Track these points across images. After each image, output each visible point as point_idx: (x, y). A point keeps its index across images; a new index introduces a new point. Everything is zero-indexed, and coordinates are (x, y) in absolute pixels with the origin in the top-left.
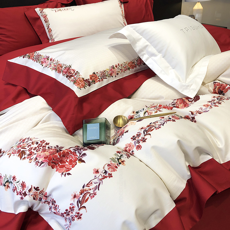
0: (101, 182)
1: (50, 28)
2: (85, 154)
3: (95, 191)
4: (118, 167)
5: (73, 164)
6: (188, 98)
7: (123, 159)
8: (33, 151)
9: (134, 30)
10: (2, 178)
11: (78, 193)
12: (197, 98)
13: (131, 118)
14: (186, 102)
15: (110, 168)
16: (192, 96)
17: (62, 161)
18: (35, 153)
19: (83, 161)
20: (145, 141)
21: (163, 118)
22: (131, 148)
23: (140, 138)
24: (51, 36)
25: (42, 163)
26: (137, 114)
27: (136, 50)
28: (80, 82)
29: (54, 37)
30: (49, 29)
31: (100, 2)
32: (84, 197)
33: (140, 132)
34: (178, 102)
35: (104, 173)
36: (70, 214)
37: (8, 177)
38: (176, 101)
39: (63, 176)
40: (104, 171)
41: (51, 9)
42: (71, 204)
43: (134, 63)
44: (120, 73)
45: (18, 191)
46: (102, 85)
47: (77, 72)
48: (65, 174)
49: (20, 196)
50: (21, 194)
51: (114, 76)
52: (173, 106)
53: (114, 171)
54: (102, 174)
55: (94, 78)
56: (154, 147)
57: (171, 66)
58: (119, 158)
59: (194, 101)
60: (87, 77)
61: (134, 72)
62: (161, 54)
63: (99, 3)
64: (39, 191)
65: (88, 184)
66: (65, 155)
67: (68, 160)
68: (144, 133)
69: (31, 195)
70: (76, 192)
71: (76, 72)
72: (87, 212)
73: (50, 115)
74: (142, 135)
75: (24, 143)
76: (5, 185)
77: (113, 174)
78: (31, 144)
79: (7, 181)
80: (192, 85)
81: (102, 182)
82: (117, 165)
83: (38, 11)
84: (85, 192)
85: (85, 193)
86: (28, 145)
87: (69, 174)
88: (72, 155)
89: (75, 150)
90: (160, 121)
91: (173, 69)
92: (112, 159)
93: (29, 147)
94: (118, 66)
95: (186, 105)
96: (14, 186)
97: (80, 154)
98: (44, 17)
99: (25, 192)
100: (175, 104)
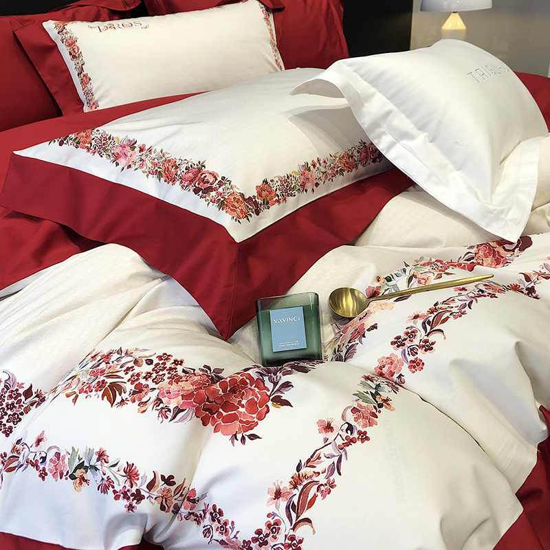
0: (343, 454)
1: (84, 73)
2: (287, 385)
3: (331, 478)
4: (377, 413)
5: (259, 410)
6: (502, 242)
7: (383, 395)
8: (143, 381)
9: (355, 74)
10: (64, 459)
11: (285, 485)
12: (525, 242)
13: (374, 295)
14: (498, 252)
15: (359, 416)
16: (514, 238)
17: (227, 406)
18: (151, 387)
19: (287, 403)
20: (432, 348)
21: (464, 289)
22: (395, 368)
23: (416, 341)
24: (89, 93)
25: (178, 410)
26: (388, 283)
27: (363, 124)
28: (236, 204)
29: (96, 97)
30: (84, 75)
31: (215, 8)
32: (303, 493)
33: (414, 325)
34: (481, 253)
35: (347, 431)
36: (269, 541)
37: (81, 453)
38: (475, 249)
39: (237, 443)
40: (347, 425)
41: (86, 24)
42: (269, 515)
43: (352, 157)
44: (321, 183)
45: (118, 488)
46: (284, 212)
47: (223, 178)
48: (243, 438)
49: (123, 503)
50: (126, 497)
51: (309, 190)
52: (469, 262)
53: (370, 425)
54: (341, 433)
55: (266, 195)
56: (457, 363)
57: (452, 164)
58: (374, 391)
59: (519, 250)
60: (251, 192)
61: (353, 180)
62: (426, 132)
63: (210, 9)
64: (175, 486)
65: (309, 460)
66: (237, 387)
67: (244, 402)
68: (425, 328)
69: (155, 499)
70: (281, 482)
71: (219, 179)
72: (314, 532)
73: (159, 291)
74: (421, 335)
75: (111, 363)
76: (73, 477)
77: (370, 431)
78: (131, 364)
79: (81, 466)
81: (346, 453)
82: (374, 411)
83: (50, 29)
84: (306, 482)
85: (304, 484)
86: (125, 368)
87: (253, 437)
88: (253, 388)
89: (262, 375)
90: (460, 298)
91: (458, 170)
92: (359, 395)
93: (130, 373)
94: (318, 165)
95: (499, 261)
96: (105, 477)
97: (275, 384)
98: (69, 45)
99: (137, 490)
100: (473, 258)
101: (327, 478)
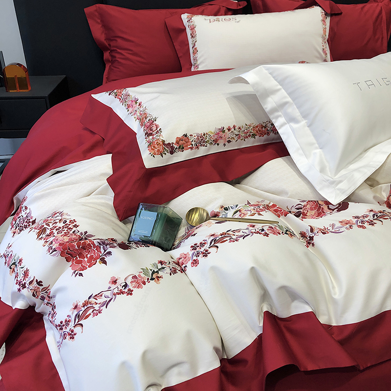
2: (110, 253)
3: (101, 308)
4: (147, 283)
5: (92, 262)
6: (328, 203)
7: (161, 274)
8: (54, 231)
10: (12, 258)
12: (343, 206)
13: (216, 215)
14: (323, 209)
15: (135, 281)
16: (335, 201)
17: (81, 255)
18: (55, 235)
19: (105, 263)
20: (207, 256)
21: (254, 226)
22: (186, 261)
23: (202, 249)
24: (195, 59)
25: (54, 250)
26: (225, 211)
28: (156, 146)
29: (198, 62)
30: (195, 48)
32: (86, 311)
33: (207, 240)
34: (308, 206)
35: (122, 287)
36: (63, 329)
37: (16, 258)
38: (305, 203)
39: (74, 275)
40: (125, 283)
41: (204, 17)
42: (68, 316)
43: (265, 127)
44: (234, 141)
45: (19, 279)
46: (195, 156)
47: (160, 129)
48: (77, 274)
49: (18, 286)
50: (20, 284)
51: (221, 144)
52: (298, 211)
53: (138, 287)
54: (119, 286)
55: (183, 143)
57: (318, 144)
58: (156, 270)
59: (337, 211)
61: (264, 142)
62: (306, 120)
64: (42, 287)
65: (97, 295)
66: (86, 247)
67: (89, 256)
68: (211, 243)
69: (31, 290)
70: (80, 302)
71: (158, 129)
72: (82, 332)
74: (207, 246)
75: (53, 217)
76: (11, 268)
77: (135, 291)
78: (58, 221)
79: (14, 263)
80: (340, 182)
81: (115, 298)
82: (146, 281)
83: (184, 19)
85: (88, 306)
86: (54, 222)
87: (81, 275)
88: (95, 249)
89: (100, 244)
90: (245, 231)
91: (321, 149)
92: (145, 271)
93: (54, 225)
94: (233, 130)
95: (320, 214)
96: (17, 272)
97: (105, 251)
98: (192, 29)
99: (25, 283)
100: (301, 208)
101: (100, 307)
